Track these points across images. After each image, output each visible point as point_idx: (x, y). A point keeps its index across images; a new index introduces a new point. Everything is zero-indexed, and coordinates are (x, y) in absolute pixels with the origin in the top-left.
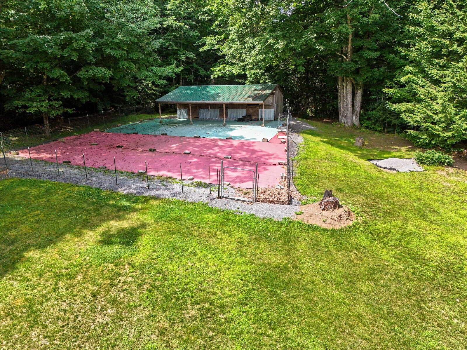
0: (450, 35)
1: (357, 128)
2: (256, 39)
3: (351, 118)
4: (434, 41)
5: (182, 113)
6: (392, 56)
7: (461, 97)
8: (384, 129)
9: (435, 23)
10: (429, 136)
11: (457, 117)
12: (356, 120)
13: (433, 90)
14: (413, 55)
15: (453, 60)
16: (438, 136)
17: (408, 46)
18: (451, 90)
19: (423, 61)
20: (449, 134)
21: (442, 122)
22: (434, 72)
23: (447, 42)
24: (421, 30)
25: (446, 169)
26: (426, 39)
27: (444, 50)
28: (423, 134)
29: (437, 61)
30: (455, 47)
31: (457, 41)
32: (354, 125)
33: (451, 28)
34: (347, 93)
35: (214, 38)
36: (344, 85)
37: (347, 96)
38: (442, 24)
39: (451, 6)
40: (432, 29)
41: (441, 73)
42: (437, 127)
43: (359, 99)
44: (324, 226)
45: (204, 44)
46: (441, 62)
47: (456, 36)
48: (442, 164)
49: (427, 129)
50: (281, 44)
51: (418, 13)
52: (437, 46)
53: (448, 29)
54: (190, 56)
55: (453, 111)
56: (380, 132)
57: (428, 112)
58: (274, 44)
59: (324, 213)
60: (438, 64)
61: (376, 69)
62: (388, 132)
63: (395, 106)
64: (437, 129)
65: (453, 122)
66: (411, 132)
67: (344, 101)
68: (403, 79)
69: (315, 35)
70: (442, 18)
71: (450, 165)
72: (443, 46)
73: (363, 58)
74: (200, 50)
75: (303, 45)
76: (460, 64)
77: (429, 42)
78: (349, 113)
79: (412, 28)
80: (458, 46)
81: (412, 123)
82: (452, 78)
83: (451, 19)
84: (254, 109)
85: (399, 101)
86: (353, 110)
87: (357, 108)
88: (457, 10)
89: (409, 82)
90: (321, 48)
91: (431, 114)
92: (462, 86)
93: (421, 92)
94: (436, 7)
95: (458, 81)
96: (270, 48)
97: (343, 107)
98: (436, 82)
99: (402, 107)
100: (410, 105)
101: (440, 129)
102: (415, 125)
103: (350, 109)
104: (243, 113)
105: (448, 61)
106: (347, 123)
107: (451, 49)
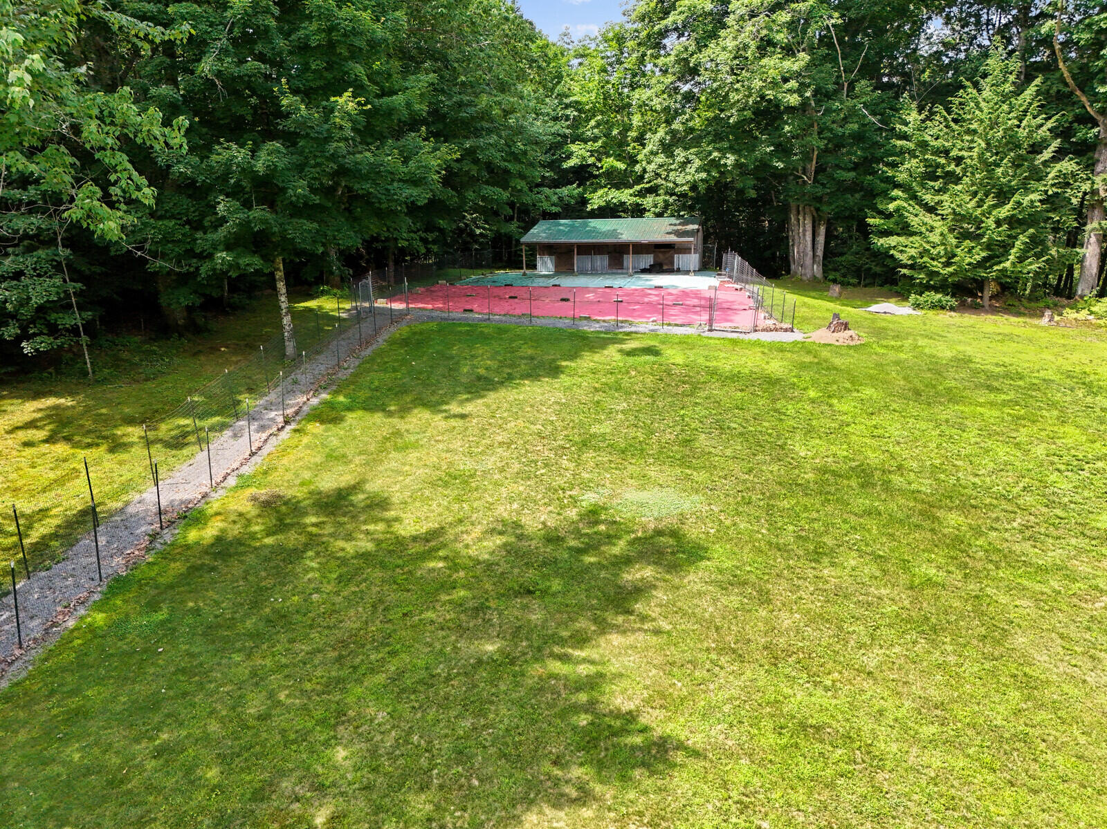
0: (946, 152)
1: (819, 282)
2: (692, 150)
3: (810, 267)
4: (926, 160)
5: (545, 263)
6: (869, 178)
7: (962, 228)
8: (859, 283)
9: (928, 138)
10: (927, 274)
11: (959, 250)
12: (817, 270)
13: (928, 219)
14: (902, 177)
15: (952, 182)
16: (938, 273)
17: (894, 165)
18: (950, 217)
19: (914, 184)
20: (951, 269)
21: (941, 257)
22: (928, 198)
23: (943, 161)
24: (911, 145)
25: (949, 313)
26: (918, 157)
27: (939, 170)
28: (920, 273)
29: (932, 183)
30: (952, 167)
31: (954, 159)
32: (814, 277)
33: (946, 144)
34: (804, 231)
35: (583, 146)
36: (801, 218)
37: (804, 235)
38: (936, 139)
39: (946, 119)
40: (923, 145)
41: (937, 198)
42: (935, 263)
43: (821, 239)
44: (837, 344)
45: (569, 157)
46: (937, 184)
47: (953, 153)
48: (943, 308)
49: (926, 267)
50: (730, 159)
51: (906, 124)
52: (931, 166)
53: (944, 146)
54: (547, 174)
55: (954, 241)
56: (854, 285)
57: (925, 245)
58: (720, 159)
59: (835, 334)
60: (933, 187)
61: (849, 196)
62: (865, 286)
63: (882, 241)
64: (937, 266)
65: (954, 255)
66: (904, 271)
67: (800, 243)
68: (892, 207)
69: (772, 148)
70: (935, 131)
71: (952, 309)
72: (938, 166)
73: (834, 179)
74: (565, 165)
75: (756, 160)
76: (959, 187)
77: (921, 161)
78: (808, 261)
79: (899, 143)
80: (957, 166)
81: (905, 261)
82: (952, 202)
83: (947, 133)
84: (667, 255)
85: (887, 233)
86: (814, 256)
87: (820, 252)
88: (952, 124)
89: (897, 210)
90: (781, 165)
91: (928, 247)
92: (962, 212)
93: (914, 222)
94: (928, 118)
95: (958, 206)
96: (714, 164)
97: (798, 252)
98: (931, 210)
99: (893, 240)
100: (902, 239)
101: (940, 265)
102: (910, 262)
103: (810, 253)
104: (648, 260)
105: (945, 183)
106: (805, 275)
107: (948, 169)
